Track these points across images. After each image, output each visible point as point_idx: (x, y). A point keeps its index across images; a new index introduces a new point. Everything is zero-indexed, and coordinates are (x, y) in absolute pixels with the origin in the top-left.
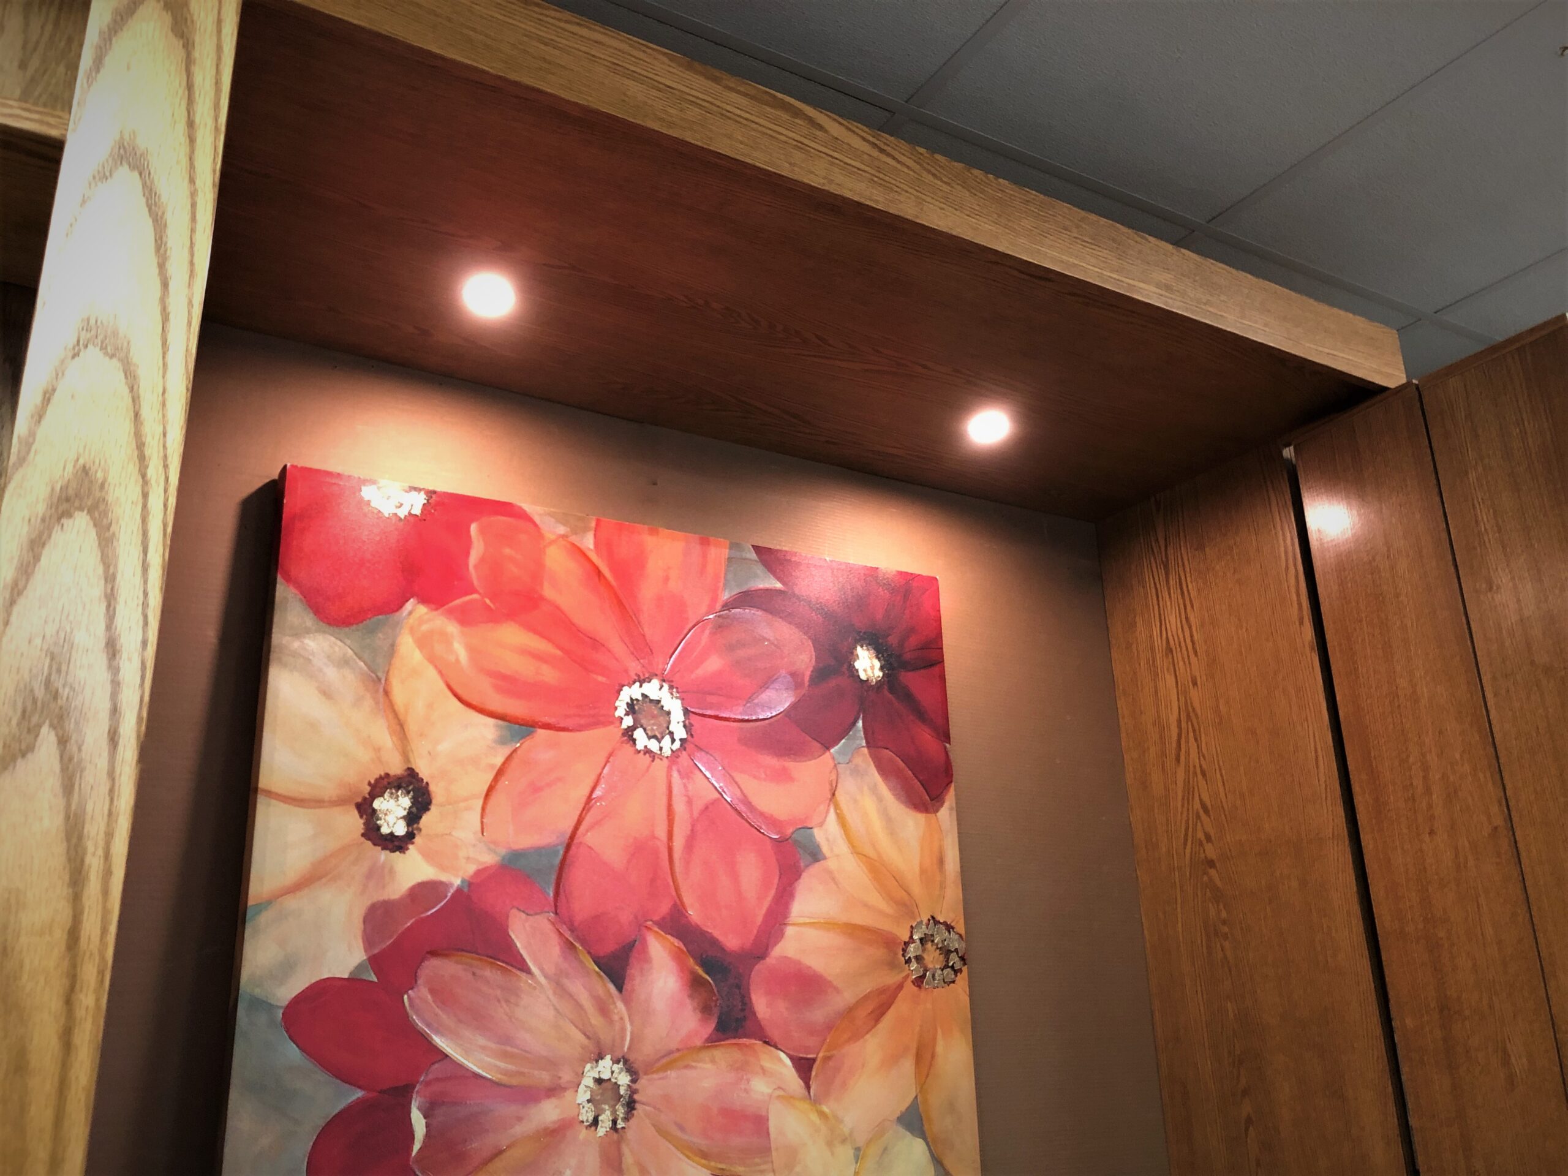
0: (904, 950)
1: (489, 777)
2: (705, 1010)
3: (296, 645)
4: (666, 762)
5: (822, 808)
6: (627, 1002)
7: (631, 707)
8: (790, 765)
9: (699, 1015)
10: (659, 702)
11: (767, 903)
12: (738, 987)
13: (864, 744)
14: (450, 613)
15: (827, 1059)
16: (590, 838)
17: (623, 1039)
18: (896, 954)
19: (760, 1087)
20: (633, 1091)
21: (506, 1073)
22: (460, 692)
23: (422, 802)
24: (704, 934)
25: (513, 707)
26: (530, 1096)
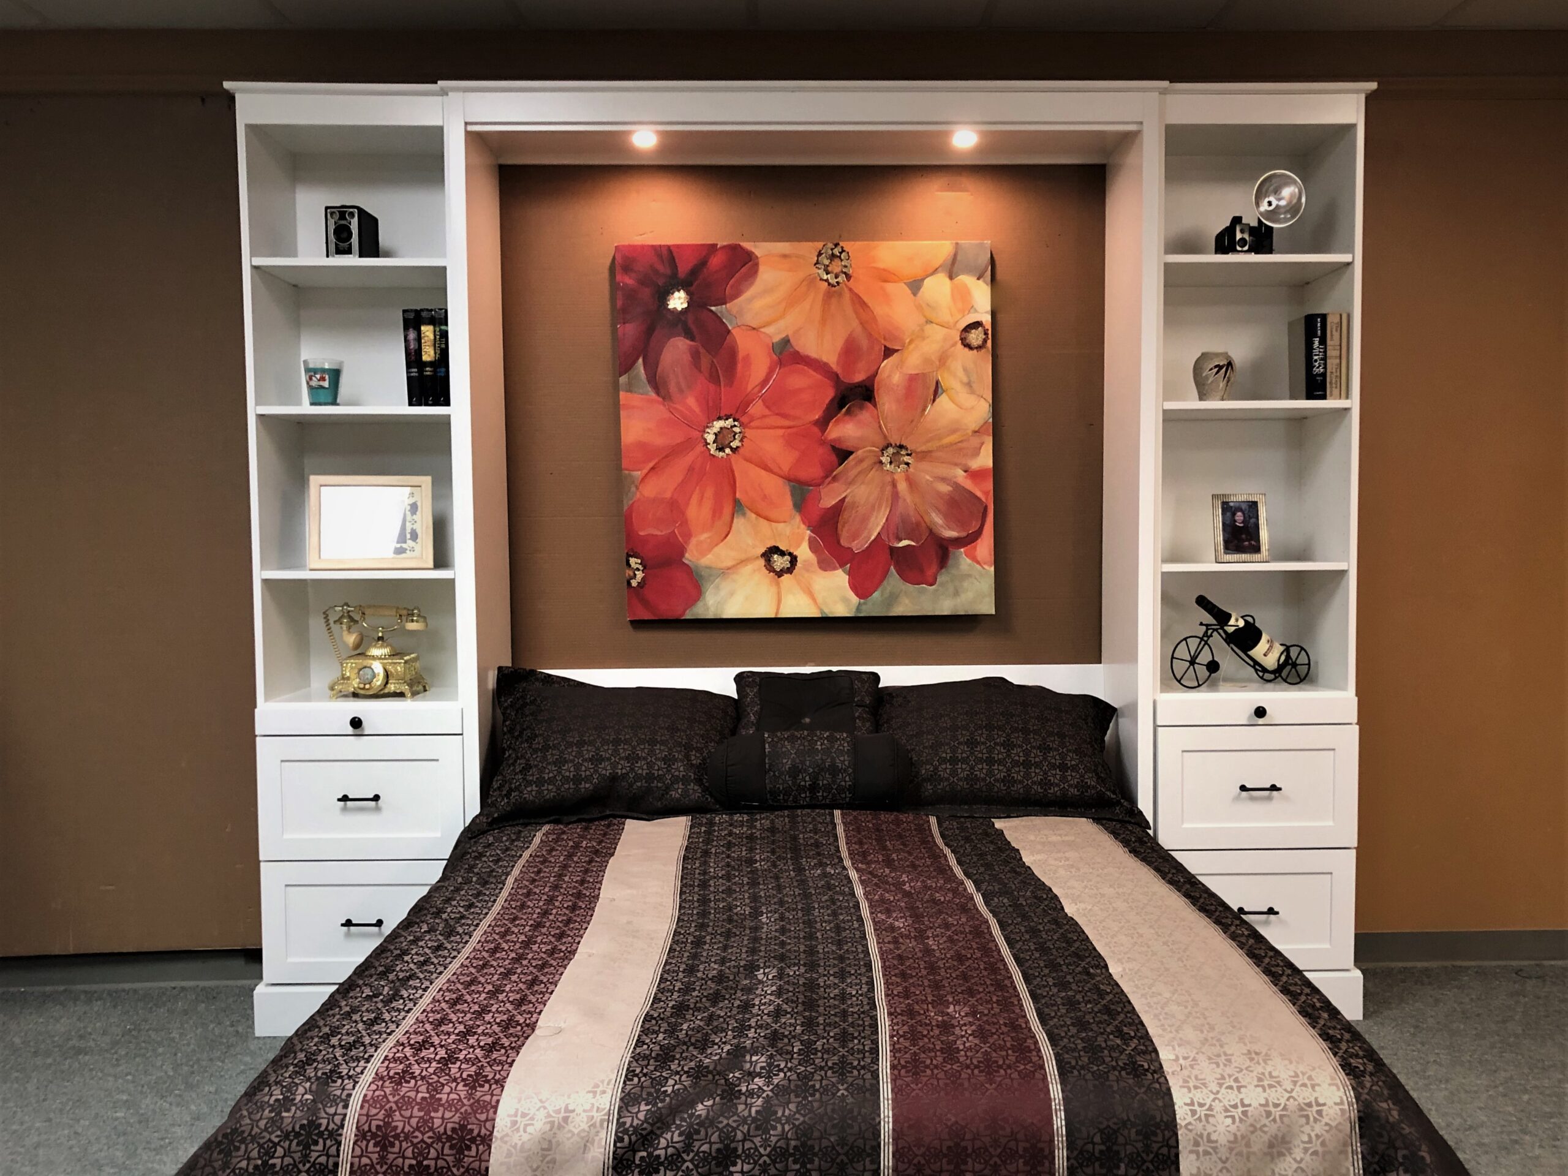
0: (833, 286)
1: (761, 520)
2: (861, 408)
3: (713, 608)
4: (747, 430)
5: (761, 336)
6: (857, 450)
7: (721, 449)
8: (741, 355)
9: (864, 412)
10: (715, 434)
11: (811, 372)
12: (851, 389)
13: (724, 306)
14: (687, 542)
15: (885, 339)
16: (786, 466)
17: (874, 451)
18: (835, 292)
19: (897, 378)
20: (896, 446)
21: (886, 507)
22: (724, 535)
23: (775, 550)
24: (827, 409)
25: (727, 510)
26: (895, 495)
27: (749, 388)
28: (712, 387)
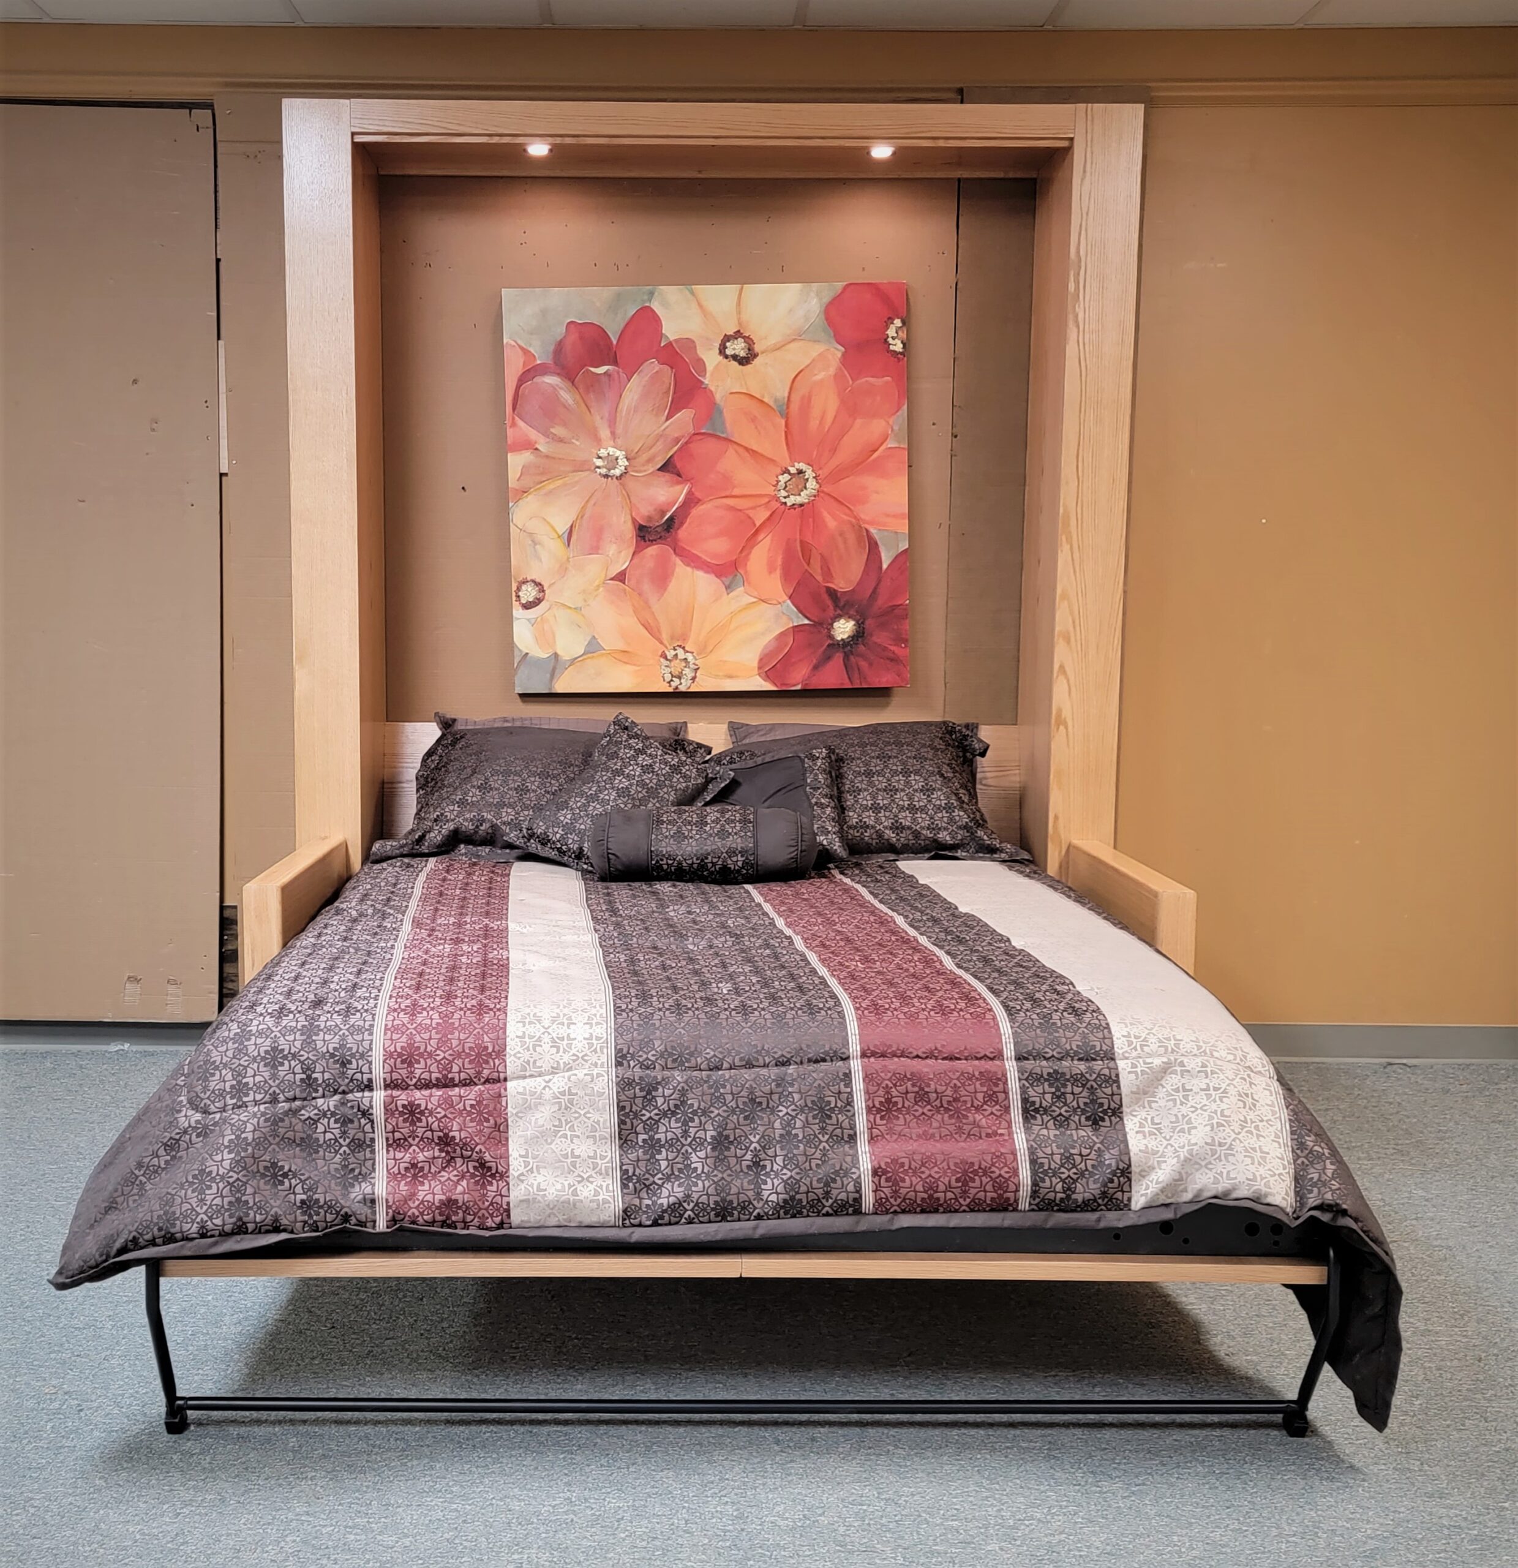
0: (680, 646)
1: (758, 396)
2: (650, 518)
3: (812, 294)
4: (773, 493)
5: (756, 594)
7: (800, 472)
8: (778, 573)
9: (647, 514)
10: (806, 488)
11: (704, 557)
12: (660, 538)
13: (795, 624)
14: (839, 370)
15: (625, 591)
16: (731, 451)
17: (637, 472)
18: (678, 640)
19: (612, 549)
20: (612, 477)
21: (622, 410)
22: (800, 377)
23: (743, 361)
24: (686, 517)
25: (795, 407)
26: (612, 423)
27: (769, 538)
28: (809, 539)
